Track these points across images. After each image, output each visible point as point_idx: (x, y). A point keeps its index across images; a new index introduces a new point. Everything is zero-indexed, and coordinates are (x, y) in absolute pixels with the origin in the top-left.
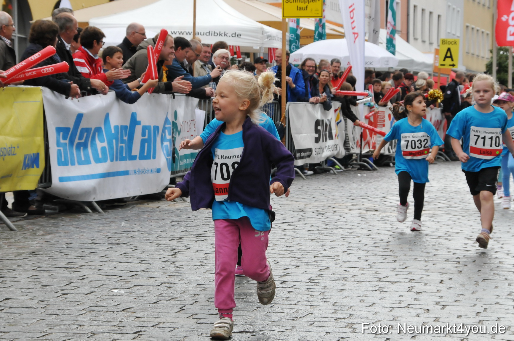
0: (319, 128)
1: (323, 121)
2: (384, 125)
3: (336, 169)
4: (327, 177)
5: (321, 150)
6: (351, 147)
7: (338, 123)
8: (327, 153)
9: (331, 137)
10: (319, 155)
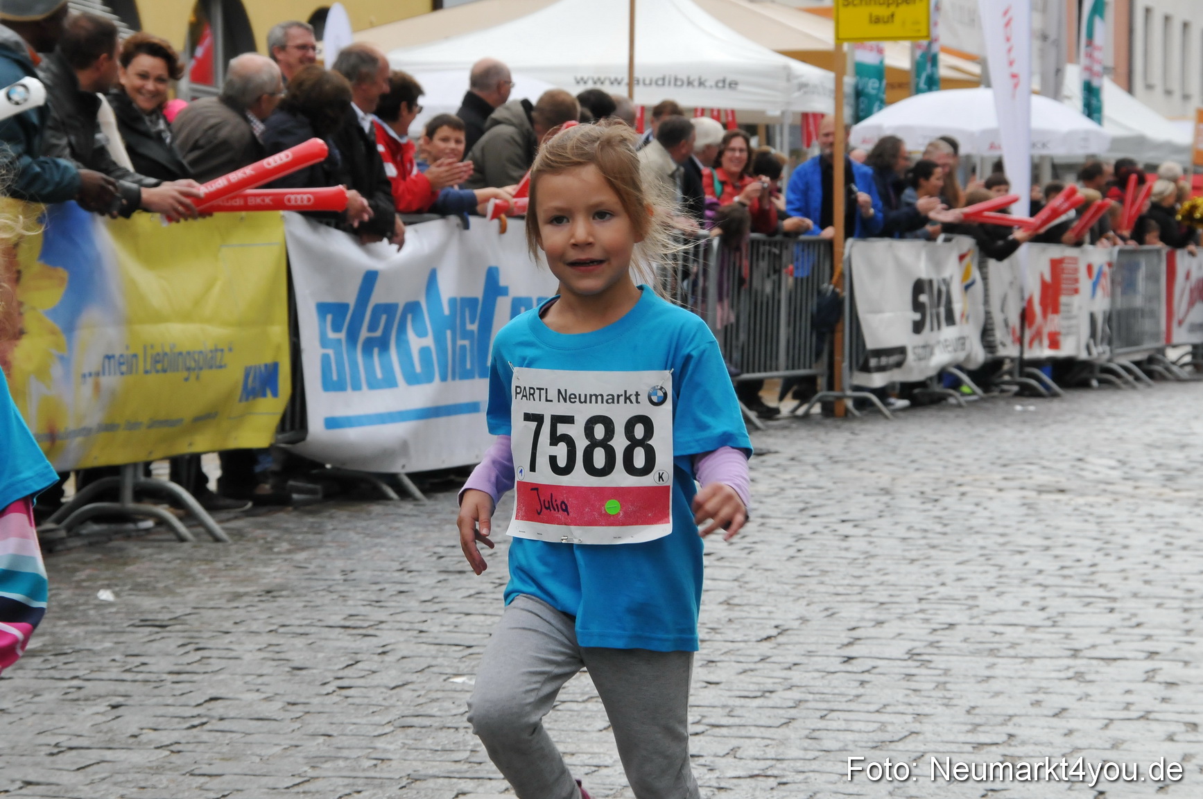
0: (923, 298)
1: (931, 282)
2: (1076, 291)
3: (963, 394)
4: (942, 413)
5: (928, 350)
7: (967, 287)
8: (940, 358)
9: (950, 320)
10: (923, 363)
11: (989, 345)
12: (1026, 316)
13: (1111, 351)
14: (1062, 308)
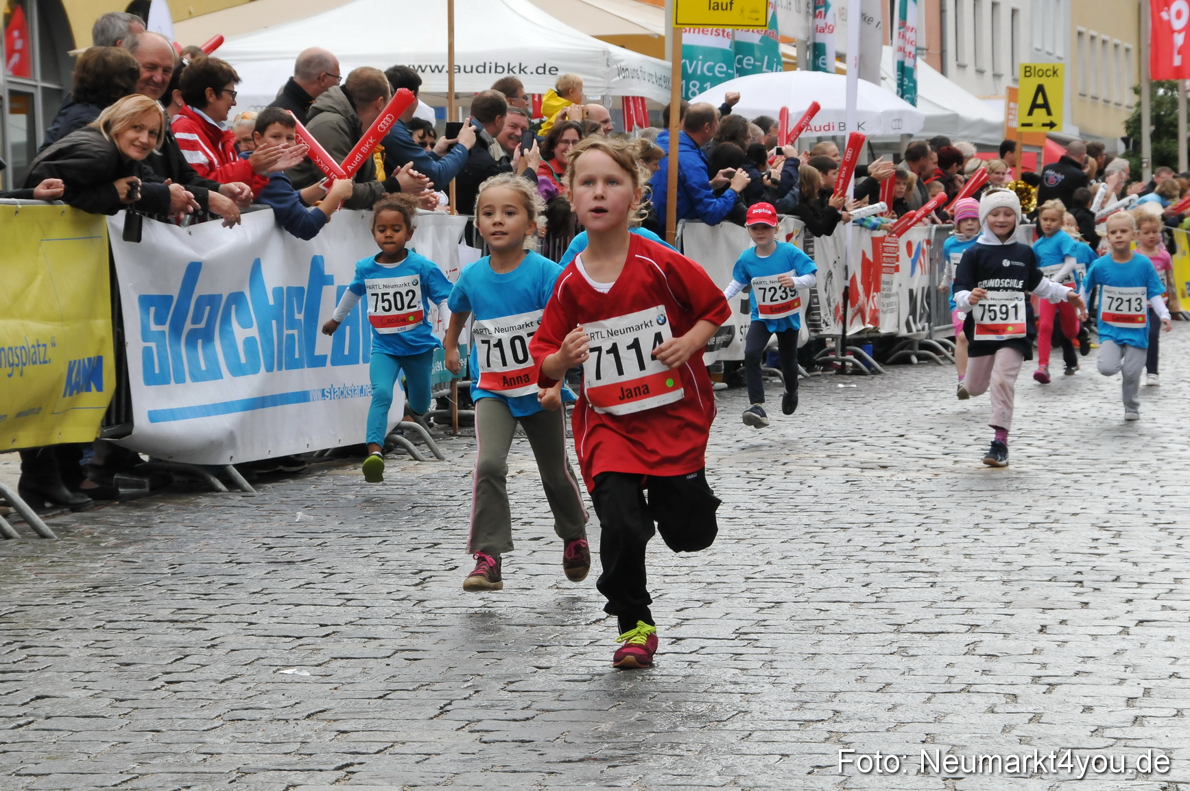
2: (897, 269)
6: (822, 321)
11: (813, 324)
12: (848, 294)
14: (883, 286)
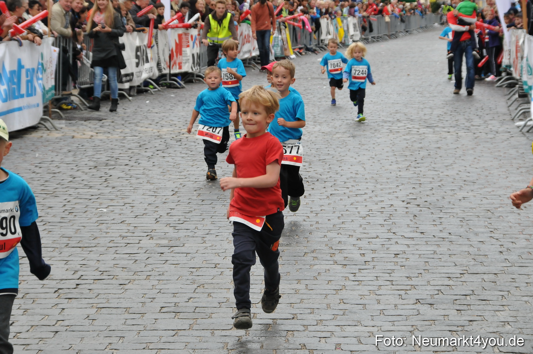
0: (139, 53)
1: (140, 47)
2: (188, 46)
3: (151, 89)
5: (141, 73)
6: (162, 68)
7: (151, 48)
8: (145, 76)
9: (147, 61)
10: (139, 78)
11: (160, 70)
12: (171, 57)
13: (200, 69)
14: (183, 53)
